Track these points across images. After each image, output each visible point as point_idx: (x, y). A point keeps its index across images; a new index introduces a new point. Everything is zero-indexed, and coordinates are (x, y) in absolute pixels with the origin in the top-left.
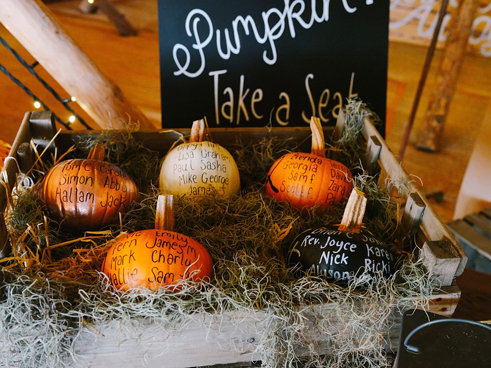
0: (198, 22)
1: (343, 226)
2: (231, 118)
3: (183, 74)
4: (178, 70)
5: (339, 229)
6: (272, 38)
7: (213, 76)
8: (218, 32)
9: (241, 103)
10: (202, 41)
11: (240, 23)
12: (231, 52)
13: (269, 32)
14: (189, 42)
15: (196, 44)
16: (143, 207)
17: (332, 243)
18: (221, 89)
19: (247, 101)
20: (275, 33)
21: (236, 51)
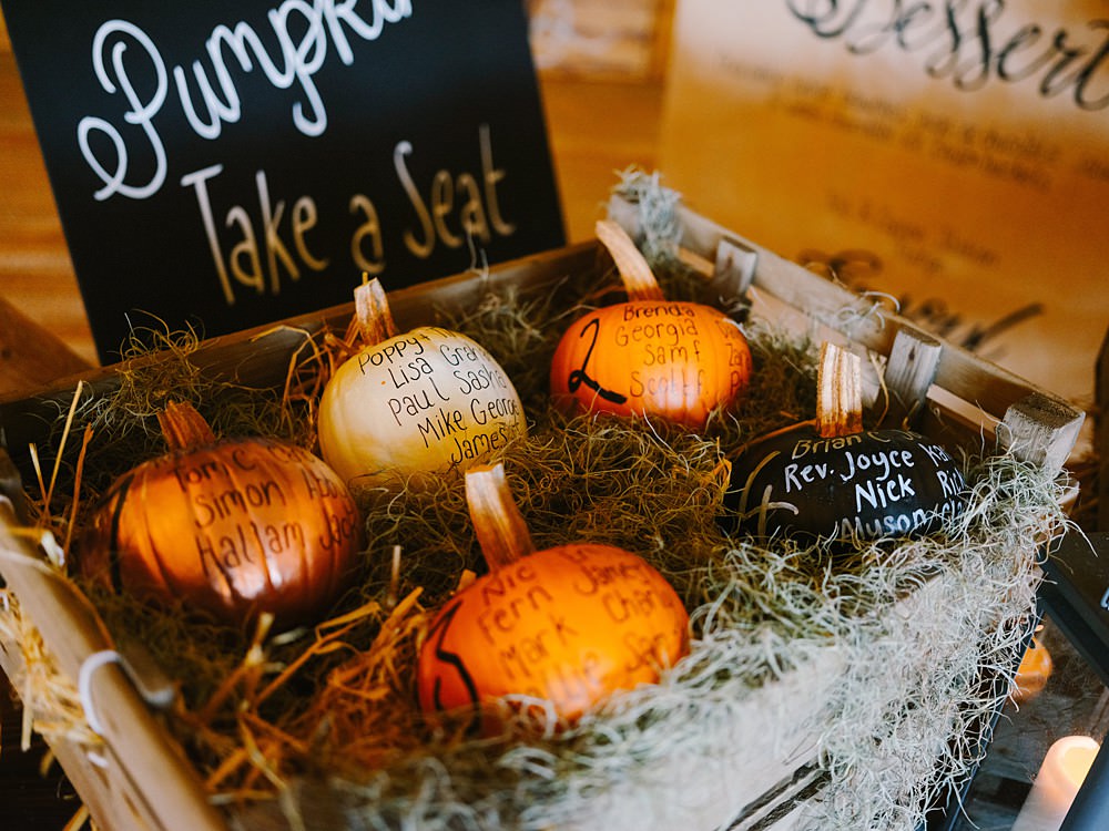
0: (124, 53)
1: (828, 426)
2: (258, 281)
3: (117, 195)
4: (103, 185)
5: (822, 436)
6: (306, 72)
7: (192, 187)
8: (179, 73)
9: (272, 239)
10: (145, 103)
11: (224, 44)
12: (222, 121)
13: (293, 57)
14: (114, 108)
15: (132, 110)
16: (398, 520)
17: (864, 463)
18: (219, 215)
19: (285, 232)
20: (309, 58)
21: (233, 115)
